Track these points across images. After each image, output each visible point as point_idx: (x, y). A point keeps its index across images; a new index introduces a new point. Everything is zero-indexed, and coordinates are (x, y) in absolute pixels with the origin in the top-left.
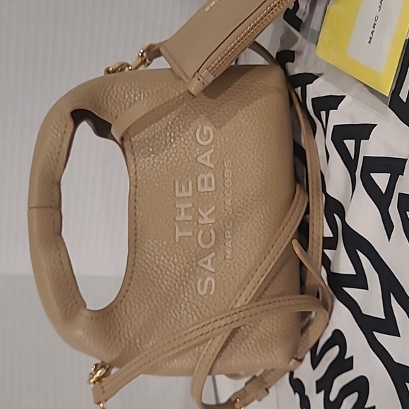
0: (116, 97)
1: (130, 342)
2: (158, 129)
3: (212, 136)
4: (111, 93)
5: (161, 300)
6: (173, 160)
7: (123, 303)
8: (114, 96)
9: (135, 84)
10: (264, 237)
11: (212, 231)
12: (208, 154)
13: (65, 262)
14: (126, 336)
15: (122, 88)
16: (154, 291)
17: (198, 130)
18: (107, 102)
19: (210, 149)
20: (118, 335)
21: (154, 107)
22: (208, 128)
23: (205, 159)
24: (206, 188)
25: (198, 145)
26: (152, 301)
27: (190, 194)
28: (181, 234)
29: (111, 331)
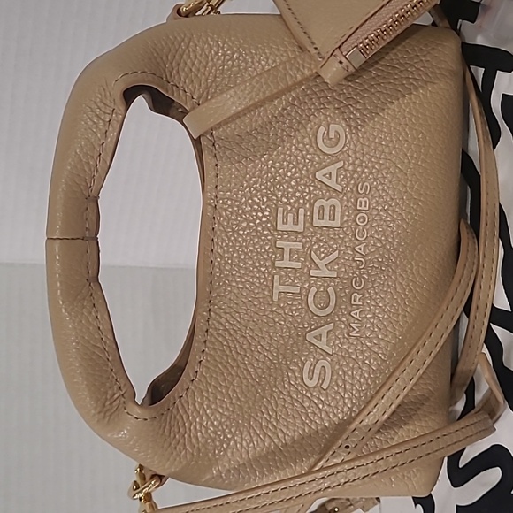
0: (193, 64)
1: (199, 450)
2: (257, 121)
3: (342, 141)
4: (185, 56)
5: (249, 391)
6: (277, 172)
7: (190, 391)
8: (189, 62)
9: (224, 43)
10: (412, 308)
11: (330, 290)
12: (333, 169)
13: (104, 327)
14: (194, 441)
15: (203, 49)
16: (238, 376)
17: (322, 129)
18: (178, 72)
19: (338, 161)
20: (182, 441)
21: (261, 96)
22: (338, 128)
23: (329, 175)
24: (326, 223)
25: (318, 152)
26: (234, 391)
27: (300, 228)
28: (282, 288)
29: (172, 435)
